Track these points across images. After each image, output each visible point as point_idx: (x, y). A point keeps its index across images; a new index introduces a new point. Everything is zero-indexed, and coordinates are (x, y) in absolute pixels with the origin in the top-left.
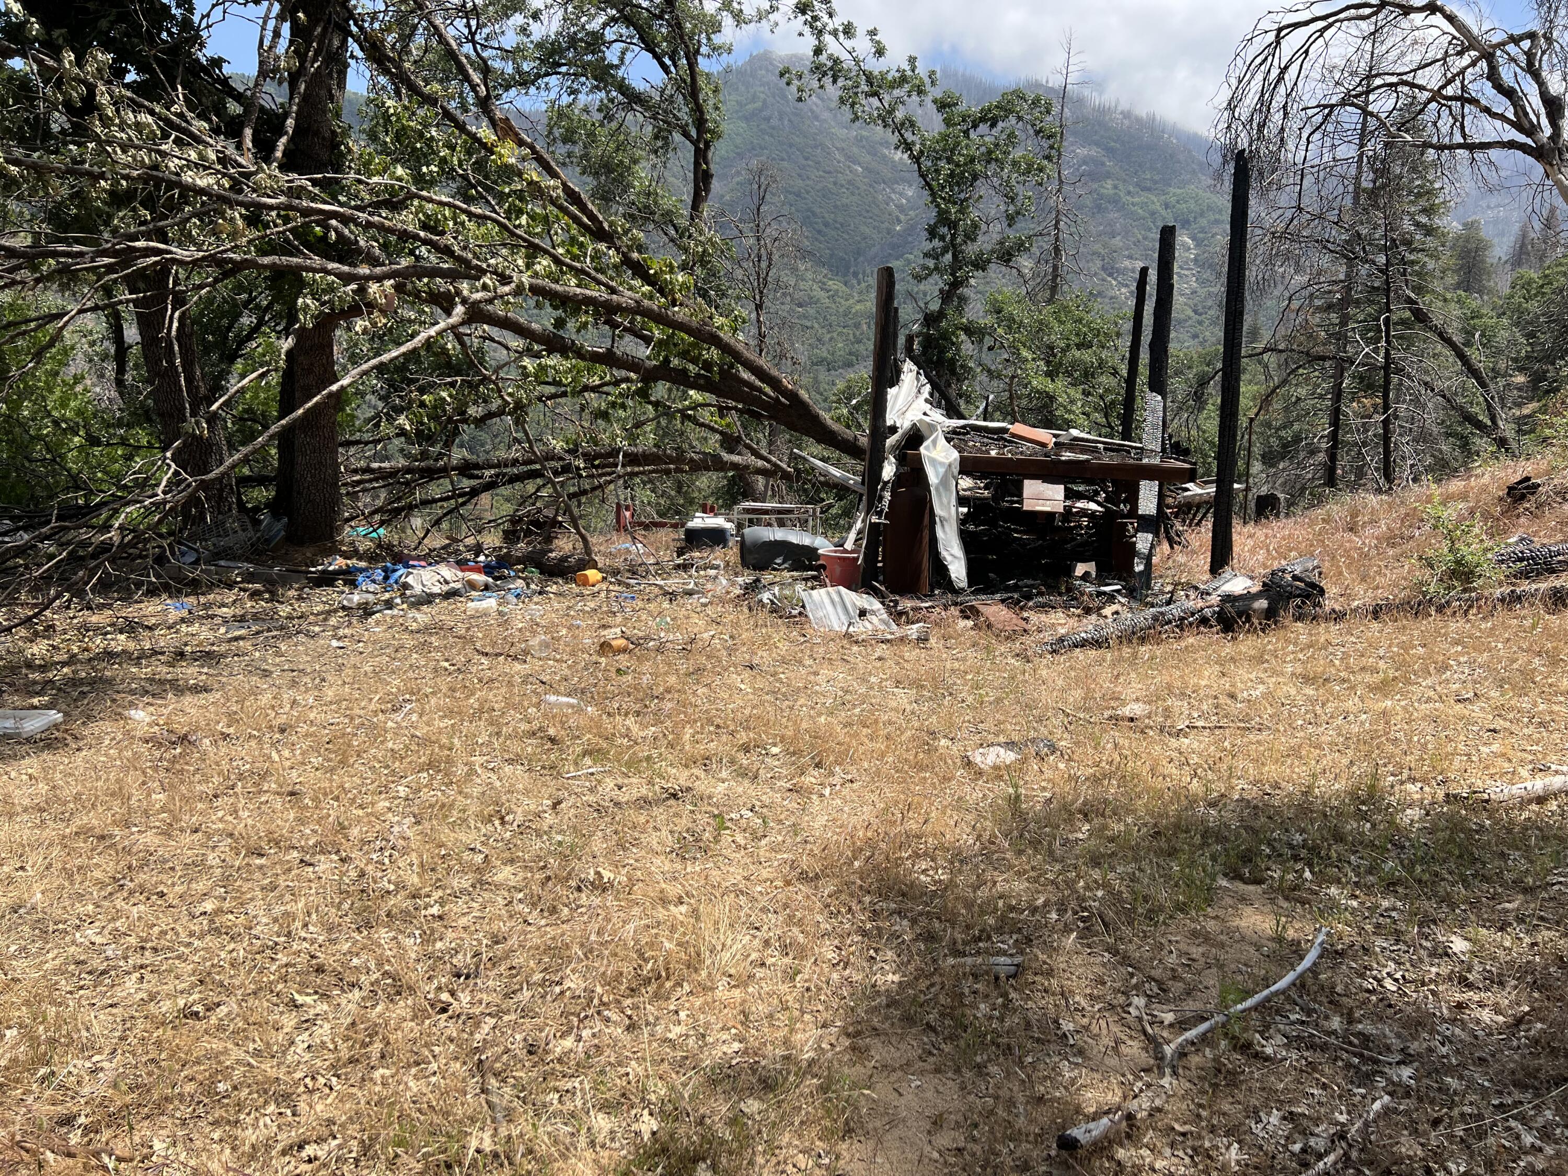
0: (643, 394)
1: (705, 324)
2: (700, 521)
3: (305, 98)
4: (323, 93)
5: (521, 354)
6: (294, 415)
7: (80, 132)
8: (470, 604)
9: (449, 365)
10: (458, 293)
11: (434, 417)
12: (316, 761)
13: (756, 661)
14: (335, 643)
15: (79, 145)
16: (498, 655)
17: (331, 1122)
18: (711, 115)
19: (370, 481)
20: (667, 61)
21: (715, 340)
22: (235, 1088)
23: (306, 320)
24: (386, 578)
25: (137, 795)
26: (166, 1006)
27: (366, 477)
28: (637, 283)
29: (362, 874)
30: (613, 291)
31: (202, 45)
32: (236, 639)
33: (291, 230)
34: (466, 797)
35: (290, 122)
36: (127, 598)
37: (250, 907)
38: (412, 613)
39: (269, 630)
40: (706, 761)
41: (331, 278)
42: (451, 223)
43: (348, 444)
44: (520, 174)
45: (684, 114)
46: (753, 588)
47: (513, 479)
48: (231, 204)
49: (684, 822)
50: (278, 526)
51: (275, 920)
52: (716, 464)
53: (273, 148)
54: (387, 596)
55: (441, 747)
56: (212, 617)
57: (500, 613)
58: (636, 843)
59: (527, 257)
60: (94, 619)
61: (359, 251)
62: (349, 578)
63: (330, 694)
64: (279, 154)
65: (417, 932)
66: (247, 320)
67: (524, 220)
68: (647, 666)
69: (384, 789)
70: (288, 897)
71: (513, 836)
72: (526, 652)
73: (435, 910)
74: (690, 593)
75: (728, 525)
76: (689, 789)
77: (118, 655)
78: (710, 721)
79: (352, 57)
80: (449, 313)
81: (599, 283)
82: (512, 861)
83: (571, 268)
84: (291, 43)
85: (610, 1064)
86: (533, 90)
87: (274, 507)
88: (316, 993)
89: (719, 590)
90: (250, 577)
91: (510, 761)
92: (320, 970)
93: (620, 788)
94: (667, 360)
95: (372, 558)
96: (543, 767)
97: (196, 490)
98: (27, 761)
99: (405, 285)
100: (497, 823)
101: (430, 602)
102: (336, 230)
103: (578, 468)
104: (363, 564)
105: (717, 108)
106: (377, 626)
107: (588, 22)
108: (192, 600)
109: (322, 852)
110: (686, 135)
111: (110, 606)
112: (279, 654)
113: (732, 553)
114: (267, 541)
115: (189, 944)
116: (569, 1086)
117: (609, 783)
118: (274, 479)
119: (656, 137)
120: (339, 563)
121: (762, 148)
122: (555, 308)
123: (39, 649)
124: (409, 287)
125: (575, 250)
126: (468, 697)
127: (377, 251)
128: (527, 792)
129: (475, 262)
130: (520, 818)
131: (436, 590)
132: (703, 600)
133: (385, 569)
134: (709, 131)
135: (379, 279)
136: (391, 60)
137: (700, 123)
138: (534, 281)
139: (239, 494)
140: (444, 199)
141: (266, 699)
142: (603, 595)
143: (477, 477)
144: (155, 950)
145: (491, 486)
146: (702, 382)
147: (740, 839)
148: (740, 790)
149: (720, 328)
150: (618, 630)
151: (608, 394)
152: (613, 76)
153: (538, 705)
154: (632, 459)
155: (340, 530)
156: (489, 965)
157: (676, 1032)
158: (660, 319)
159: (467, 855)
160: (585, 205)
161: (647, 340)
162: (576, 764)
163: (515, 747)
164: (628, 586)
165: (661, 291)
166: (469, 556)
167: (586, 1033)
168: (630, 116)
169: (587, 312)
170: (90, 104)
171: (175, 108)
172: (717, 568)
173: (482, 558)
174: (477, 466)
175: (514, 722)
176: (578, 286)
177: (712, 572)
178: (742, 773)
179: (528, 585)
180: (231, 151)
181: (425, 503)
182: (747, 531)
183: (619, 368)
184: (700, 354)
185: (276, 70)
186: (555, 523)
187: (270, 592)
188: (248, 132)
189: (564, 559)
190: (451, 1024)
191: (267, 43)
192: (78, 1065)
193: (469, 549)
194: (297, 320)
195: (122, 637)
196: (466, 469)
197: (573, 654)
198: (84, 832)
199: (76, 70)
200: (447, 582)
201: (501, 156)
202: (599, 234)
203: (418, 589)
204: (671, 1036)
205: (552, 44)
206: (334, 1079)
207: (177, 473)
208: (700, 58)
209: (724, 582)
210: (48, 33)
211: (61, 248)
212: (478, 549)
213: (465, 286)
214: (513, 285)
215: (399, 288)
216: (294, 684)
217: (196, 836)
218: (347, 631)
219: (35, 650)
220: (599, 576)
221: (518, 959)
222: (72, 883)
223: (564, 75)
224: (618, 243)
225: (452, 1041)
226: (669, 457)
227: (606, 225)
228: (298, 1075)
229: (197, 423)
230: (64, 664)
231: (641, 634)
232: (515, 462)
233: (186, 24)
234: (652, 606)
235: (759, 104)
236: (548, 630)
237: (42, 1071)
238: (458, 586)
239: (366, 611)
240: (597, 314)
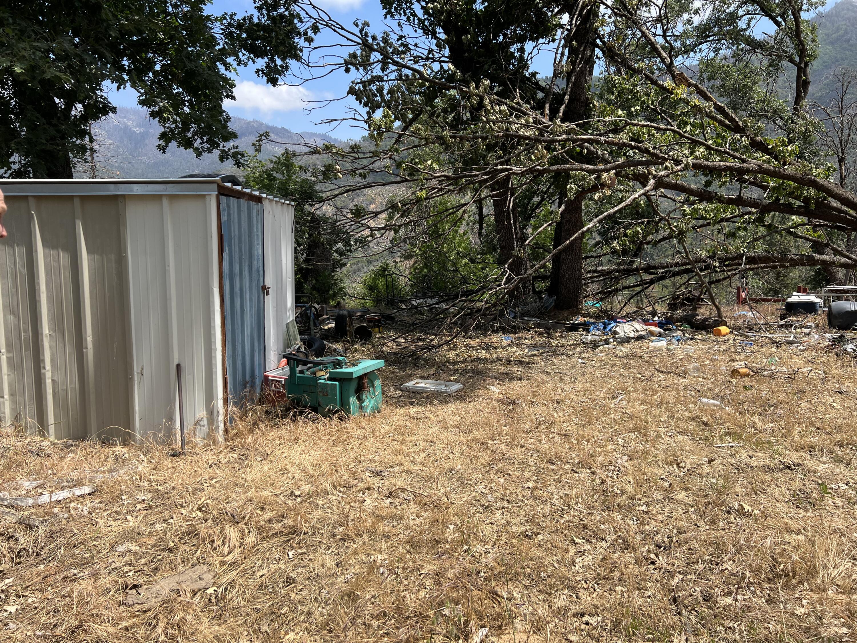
0: (760, 220)
1: (806, 174)
2: (796, 298)
3: (574, 84)
4: (583, 79)
5: (683, 203)
6: (564, 244)
7: (475, 119)
8: (651, 344)
9: (637, 213)
10: (650, 173)
11: (632, 242)
12: (575, 420)
13: (844, 388)
14: (580, 361)
15: (475, 125)
16: (669, 373)
17: (596, 607)
18: (809, 45)
19: (597, 277)
20: (779, 19)
21: (813, 183)
22: (549, 577)
23: (571, 196)
24: (605, 328)
25: (496, 426)
26: (514, 529)
27: (595, 275)
28: (758, 155)
29: (603, 482)
30: (744, 161)
31: (528, 68)
32: (533, 355)
33: (565, 152)
34: (657, 449)
35: (567, 97)
36: (485, 334)
37: (549, 488)
38: (619, 347)
39: (548, 352)
40: (811, 449)
41: (584, 173)
42: (646, 136)
43: (586, 258)
44: (688, 103)
45: (790, 48)
46: (840, 341)
47: (675, 274)
48: (540, 142)
49: (797, 485)
50: (551, 300)
51: (561, 498)
52: (811, 261)
53: (558, 112)
54: (605, 337)
55: (641, 421)
56: (521, 344)
57: (668, 350)
58: (764, 492)
59: (690, 148)
60: (472, 343)
61: (598, 157)
62: (586, 327)
63: (580, 386)
64: (561, 114)
65: (635, 518)
66: (536, 199)
67: (688, 128)
68: (764, 386)
69: (611, 439)
70: (566, 487)
71: (685, 475)
72: (685, 372)
73: (644, 508)
74: (791, 343)
75: (818, 300)
76: (799, 465)
77: (483, 360)
78: (812, 424)
79: (597, 58)
80: (645, 186)
81: (734, 157)
82: (686, 489)
83: (717, 151)
84: (569, 57)
85: (757, 619)
86: (692, 54)
87: (550, 291)
88: (584, 538)
89: (813, 342)
90: (538, 326)
91: (681, 433)
92: (585, 527)
93: (751, 457)
94: (777, 199)
95: (597, 317)
96: (700, 439)
97: (518, 283)
98: (450, 405)
99: (621, 172)
100: (675, 466)
101: (628, 342)
102: (587, 148)
103: (715, 267)
104: (592, 320)
105: (813, 41)
106: (601, 353)
107: (727, 8)
108: (512, 335)
109: (582, 467)
110: (792, 61)
111: (478, 337)
112: (553, 364)
113: (821, 319)
114: (546, 308)
115: (523, 501)
116: (731, 625)
117: (744, 454)
118: (549, 277)
119: (770, 65)
120: (580, 319)
121: (843, 59)
122: (706, 175)
123: (451, 355)
124: (623, 172)
125: (720, 141)
126: (653, 395)
127: (607, 156)
128: (692, 452)
129: (661, 155)
130: (688, 466)
131: (632, 335)
132: (801, 348)
133: (604, 323)
134: (808, 56)
135: (607, 170)
136: (618, 55)
137: (802, 51)
138: (695, 161)
139: (534, 285)
140: (643, 123)
141: (549, 386)
142: (731, 341)
143: (654, 273)
144: (508, 501)
145: (662, 278)
146: (802, 210)
147: (838, 501)
148: (837, 470)
149: (818, 176)
150: (743, 363)
151: (736, 222)
152: (742, 36)
153: (695, 404)
154: (751, 260)
155: (581, 302)
156: (676, 545)
157: (800, 611)
158: (773, 174)
159: (660, 482)
160: (728, 114)
161: (764, 188)
162: (721, 440)
163: (682, 425)
164: (747, 337)
165: (776, 158)
166: (649, 317)
167: (739, 597)
168: (754, 57)
169: (725, 175)
170: (481, 105)
171: (516, 100)
172: (810, 327)
173: (656, 318)
174: (655, 267)
175: (682, 411)
176: (720, 161)
177: (807, 330)
178: (839, 460)
179: (684, 334)
180: (539, 117)
181: (624, 288)
182: (833, 304)
183: (744, 206)
184: (802, 193)
185: (562, 72)
186: (700, 299)
187: (548, 333)
188: (547, 106)
189: (705, 320)
190: (656, 572)
191: (558, 60)
192: (480, 548)
193: (649, 313)
194: (566, 196)
195: (484, 352)
196: (648, 269)
197: (714, 375)
198: (475, 440)
199: (476, 91)
200: (638, 331)
201: (677, 94)
202: (736, 129)
203: (622, 335)
204: (797, 612)
205: (705, 25)
206: (596, 585)
207: (510, 275)
208: (802, 13)
209: (816, 336)
210: (464, 76)
211: (468, 173)
212: (654, 313)
213: (653, 169)
214: (683, 165)
215: (618, 174)
216: (561, 380)
217: (523, 449)
218: (586, 355)
219: (450, 355)
220: (728, 330)
221: (695, 545)
222: (472, 463)
223: (711, 41)
224: (748, 133)
225: (658, 582)
226: (776, 258)
227: (740, 124)
228: (578, 578)
229: (519, 250)
230: (462, 362)
231: (757, 366)
232: (677, 264)
233: (521, 59)
234: (764, 350)
235: (841, 32)
236: (697, 360)
237: (465, 547)
238: (644, 333)
239: (595, 345)
240: (732, 175)
